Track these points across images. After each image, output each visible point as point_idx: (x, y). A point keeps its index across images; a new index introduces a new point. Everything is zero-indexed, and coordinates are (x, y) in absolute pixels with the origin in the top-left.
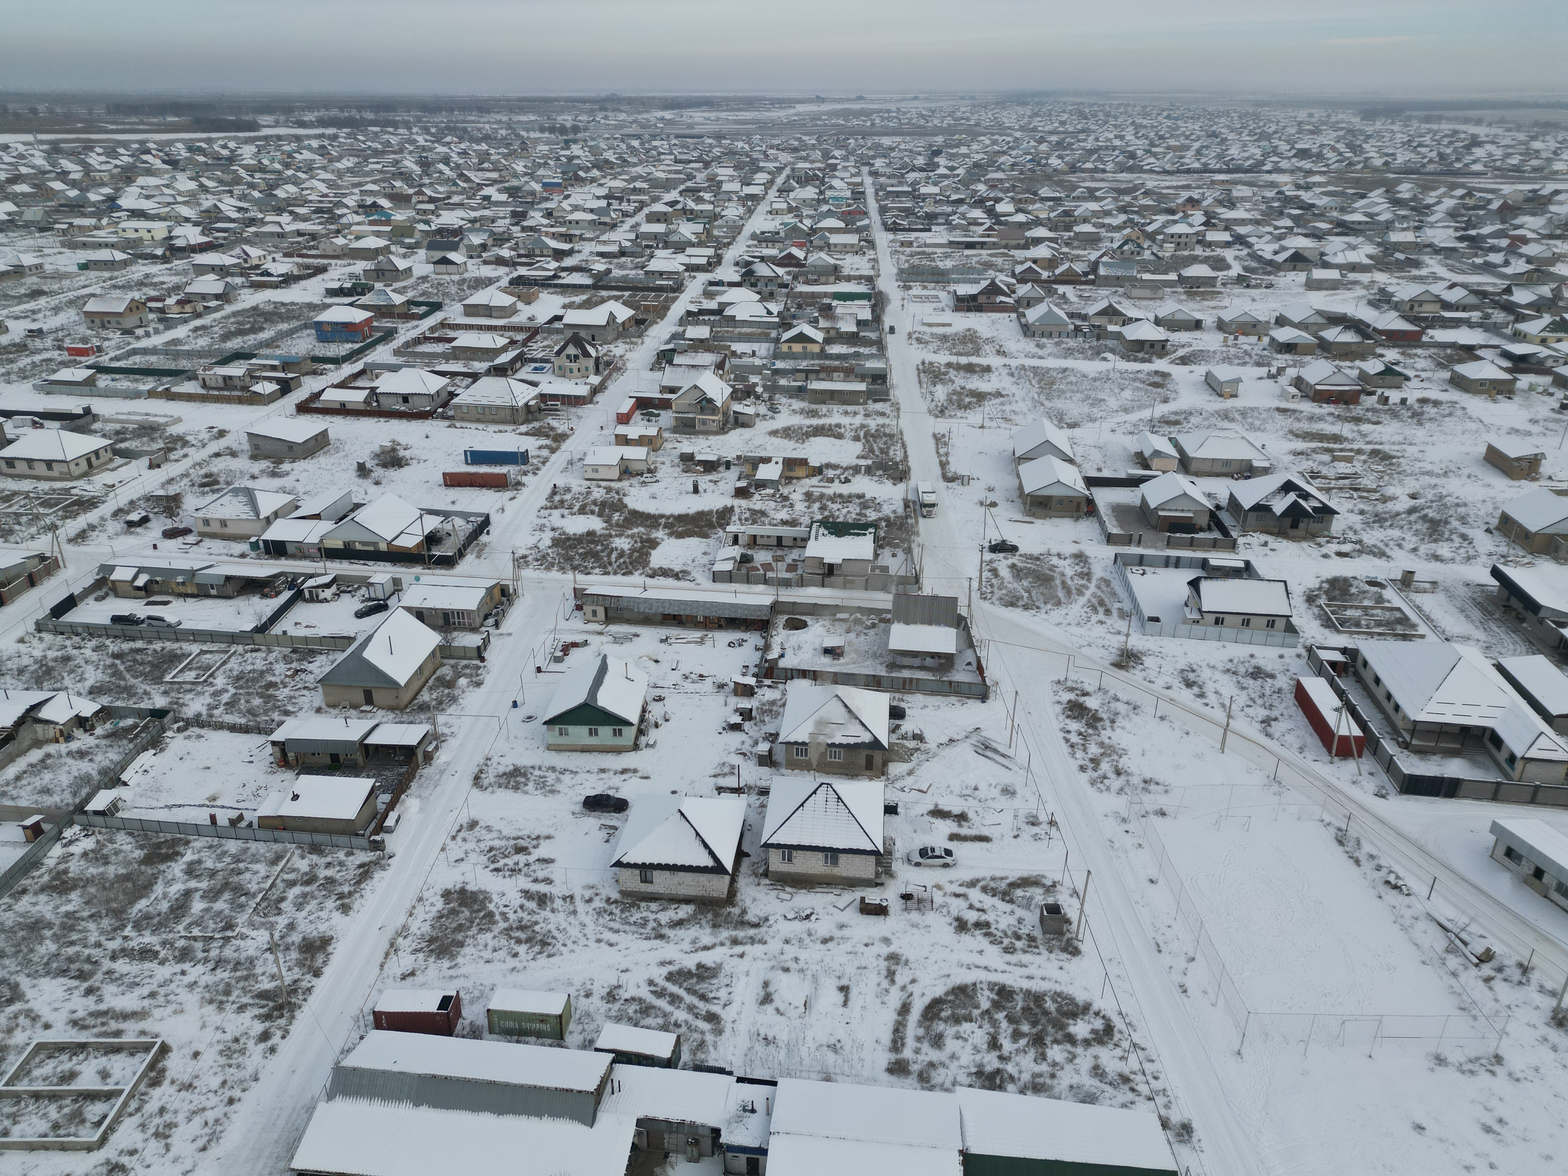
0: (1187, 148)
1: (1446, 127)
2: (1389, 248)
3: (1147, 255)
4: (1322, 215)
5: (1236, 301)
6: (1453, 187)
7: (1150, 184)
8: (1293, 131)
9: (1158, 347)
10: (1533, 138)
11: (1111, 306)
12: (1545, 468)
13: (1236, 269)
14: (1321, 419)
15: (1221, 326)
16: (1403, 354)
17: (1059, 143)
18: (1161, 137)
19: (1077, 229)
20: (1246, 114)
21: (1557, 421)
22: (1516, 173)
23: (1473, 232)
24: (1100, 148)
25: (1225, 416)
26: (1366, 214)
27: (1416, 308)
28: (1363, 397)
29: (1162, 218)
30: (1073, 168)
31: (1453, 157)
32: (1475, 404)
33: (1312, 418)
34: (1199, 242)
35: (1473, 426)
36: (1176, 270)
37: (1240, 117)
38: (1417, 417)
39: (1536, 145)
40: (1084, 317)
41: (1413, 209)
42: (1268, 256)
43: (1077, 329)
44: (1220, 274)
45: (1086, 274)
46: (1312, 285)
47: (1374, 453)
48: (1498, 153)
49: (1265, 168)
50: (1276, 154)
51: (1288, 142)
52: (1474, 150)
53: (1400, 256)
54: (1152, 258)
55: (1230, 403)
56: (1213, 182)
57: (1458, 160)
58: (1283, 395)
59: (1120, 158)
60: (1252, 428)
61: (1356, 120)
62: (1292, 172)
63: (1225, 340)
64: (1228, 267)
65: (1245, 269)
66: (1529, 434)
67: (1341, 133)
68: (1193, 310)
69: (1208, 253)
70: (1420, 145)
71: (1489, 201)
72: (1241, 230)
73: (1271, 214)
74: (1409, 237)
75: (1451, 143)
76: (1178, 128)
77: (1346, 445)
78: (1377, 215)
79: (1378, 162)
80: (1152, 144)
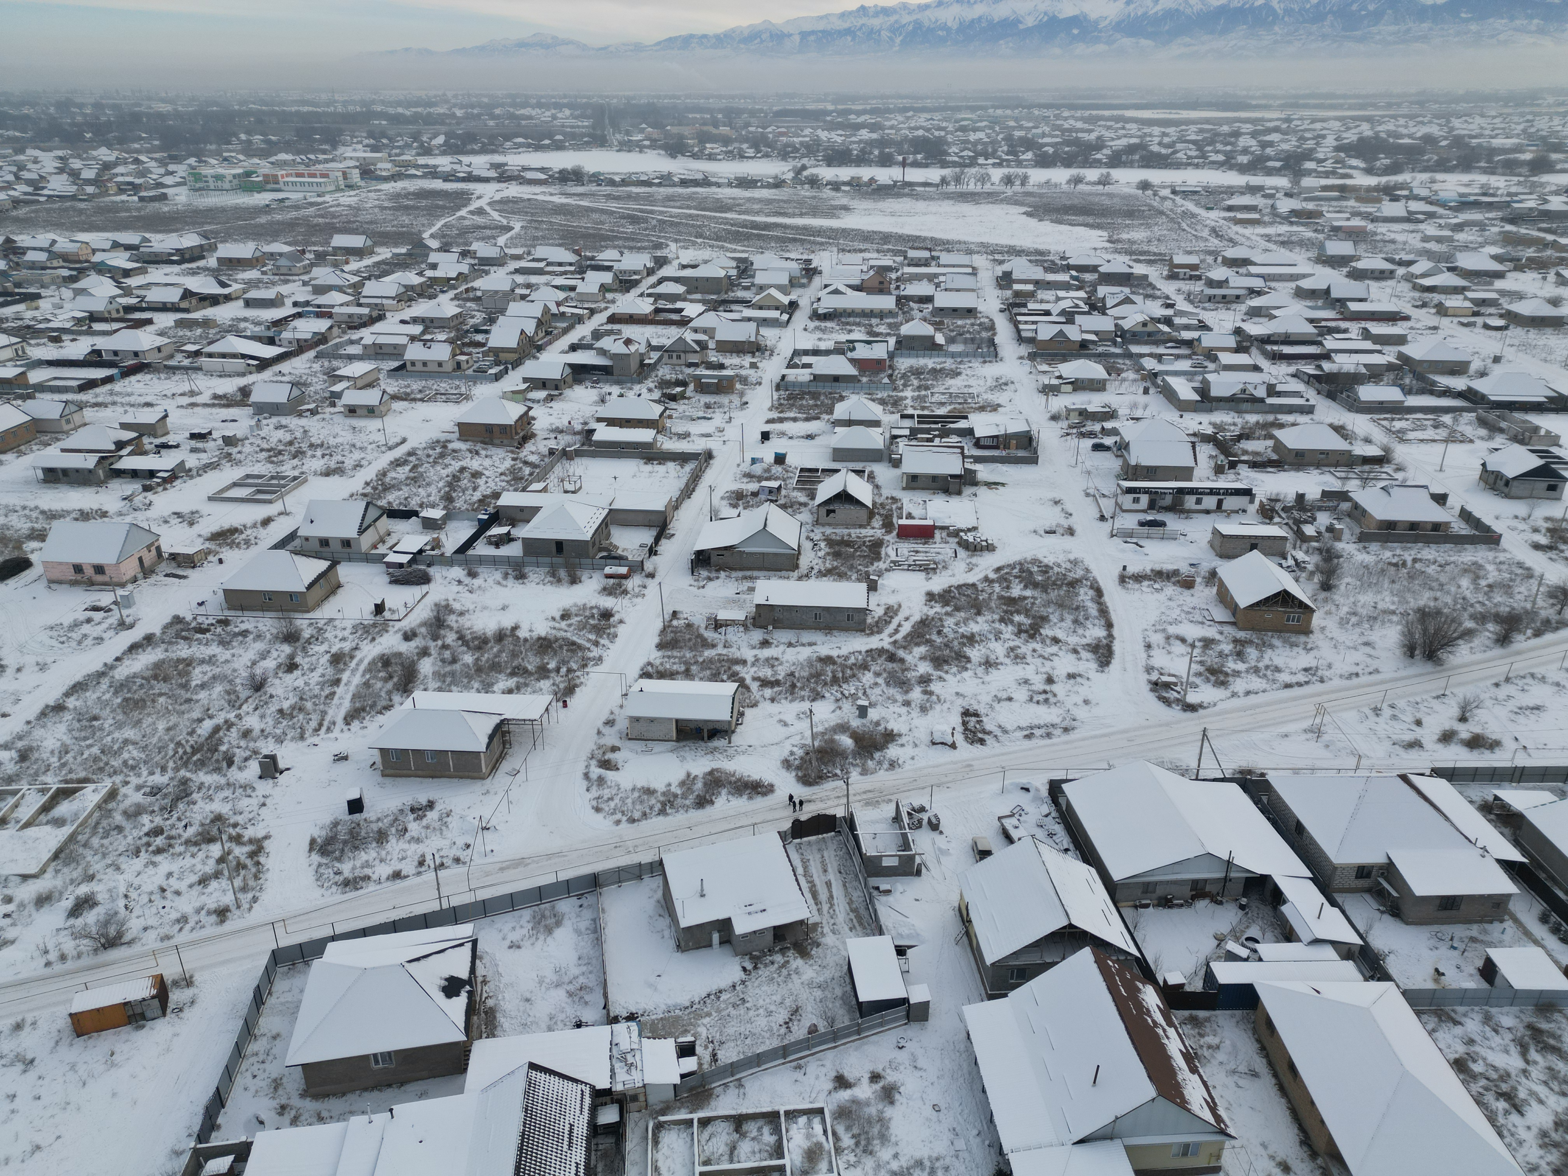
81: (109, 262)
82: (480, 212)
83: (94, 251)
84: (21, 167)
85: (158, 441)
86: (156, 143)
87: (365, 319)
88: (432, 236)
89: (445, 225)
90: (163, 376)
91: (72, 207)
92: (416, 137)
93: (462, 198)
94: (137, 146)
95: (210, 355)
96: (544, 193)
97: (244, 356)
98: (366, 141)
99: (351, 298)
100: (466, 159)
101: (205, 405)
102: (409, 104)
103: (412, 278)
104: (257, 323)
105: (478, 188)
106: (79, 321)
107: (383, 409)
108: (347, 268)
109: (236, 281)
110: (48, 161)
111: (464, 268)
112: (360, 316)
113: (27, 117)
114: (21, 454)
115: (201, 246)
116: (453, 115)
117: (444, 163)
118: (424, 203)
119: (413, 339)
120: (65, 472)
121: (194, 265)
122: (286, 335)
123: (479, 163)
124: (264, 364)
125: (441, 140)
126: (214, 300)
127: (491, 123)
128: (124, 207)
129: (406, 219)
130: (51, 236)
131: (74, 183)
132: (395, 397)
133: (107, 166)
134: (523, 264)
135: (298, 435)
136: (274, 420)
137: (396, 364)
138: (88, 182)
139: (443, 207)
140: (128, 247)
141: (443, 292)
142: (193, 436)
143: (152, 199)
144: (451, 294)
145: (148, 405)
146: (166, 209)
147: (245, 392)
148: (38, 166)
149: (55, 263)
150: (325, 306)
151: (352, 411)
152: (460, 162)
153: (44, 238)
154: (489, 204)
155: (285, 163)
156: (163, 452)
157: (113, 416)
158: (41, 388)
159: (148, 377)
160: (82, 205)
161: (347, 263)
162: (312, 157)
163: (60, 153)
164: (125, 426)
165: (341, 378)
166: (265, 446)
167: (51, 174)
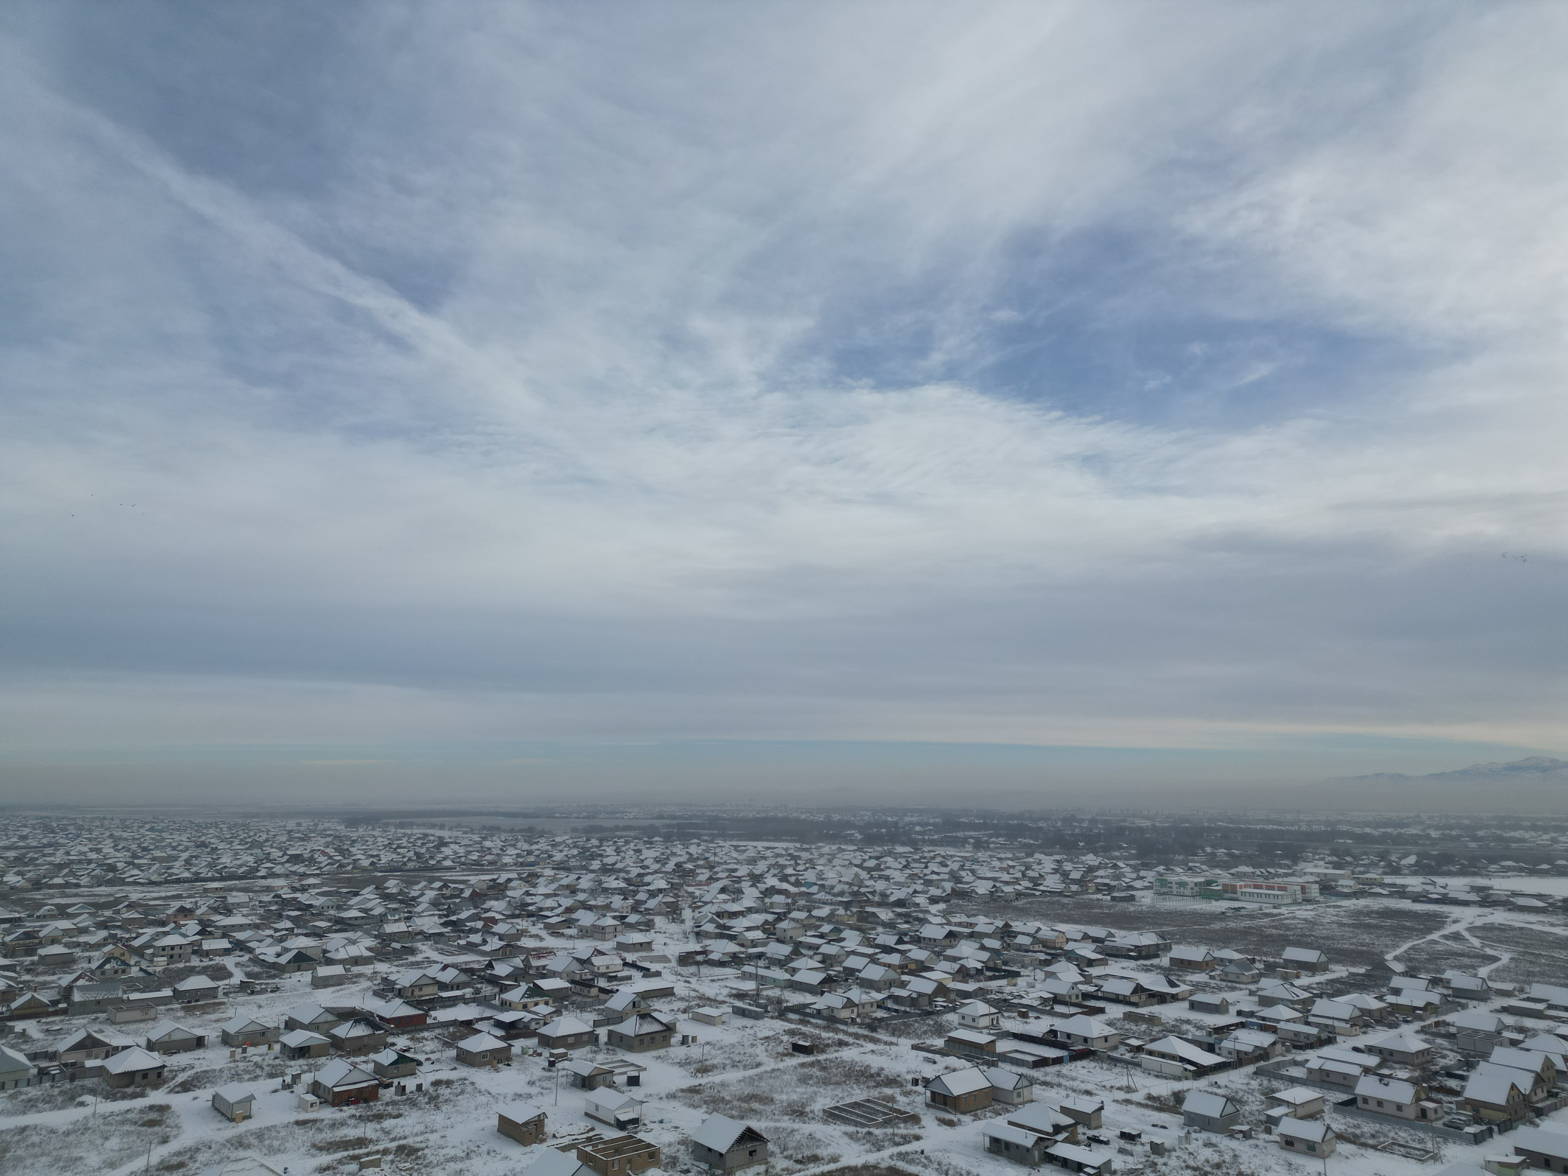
0: (176, 858)
1: (418, 831)
2: (386, 939)
3: (134, 972)
4: (320, 914)
5: (241, 1010)
6: (431, 880)
7: (134, 897)
8: (284, 839)
9: (152, 1077)
10: (484, 839)
11: (89, 1036)
12: (550, 1127)
13: (238, 977)
14: (343, 1124)
15: (226, 1039)
16: (412, 1039)
17: (16, 859)
18: (145, 849)
19: (42, 952)
20: (236, 825)
21: (549, 1078)
22: (477, 867)
23: (454, 918)
24: (72, 862)
25: (239, 1143)
26: (361, 910)
27: (417, 993)
28: (381, 1091)
29: (150, 931)
30: (37, 885)
31: (428, 856)
32: (482, 1077)
33: (334, 1125)
34: (195, 952)
35: (483, 1099)
36: (170, 984)
37: (230, 828)
38: (434, 1100)
39: (488, 844)
40: (52, 1056)
41: (401, 902)
42: (271, 959)
43: (43, 1073)
44: (220, 983)
45: (55, 1003)
46: (319, 983)
47: (400, 1149)
48: (461, 851)
49: (259, 874)
50: (270, 861)
51: (280, 849)
52: (443, 849)
53: (397, 945)
54: (141, 974)
55: (243, 1127)
56: (206, 890)
57: (432, 858)
58: (302, 1105)
59: (98, 872)
60: (272, 1151)
61: (340, 827)
62: (286, 876)
63: (233, 1054)
64: (230, 975)
65: (248, 975)
66: (530, 1096)
67: (330, 839)
68: (193, 1026)
69: (206, 962)
70: (399, 847)
71: (462, 890)
72: (240, 936)
73: (269, 918)
74: (402, 927)
75: (423, 844)
76: (164, 839)
77: (372, 1148)
78: (371, 910)
79: (365, 863)
80: (135, 856)
81: (1079, 952)
82: (1456, 937)
83: (1068, 940)
84: (1028, 867)
85: (1091, 1133)
86: (1134, 852)
87: (1312, 1040)
88: (1396, 958)
89: (1412, 948)
90: (1105, 1066)
91: (1058, 901)
92: (1383, 856)
93: (1435, 921)
94: (1117, 854)
95: (1151, 1053)
96: (1539, 922)
97: (1182, 1060)
98: (1330, 858)
99: (1298, 1015)
100: (1440, 881)
101: (1139, 1104)
102: (1378, 825)
103: (1370, 1002)
104: (1199, 1028)
105: (1455, 911)
106: (1044, 1001)
107: (1324, 1147)
108: (1297, 982)
109: (1184, 982)
110: (1048, 863)
111: (1434, 997)
112: (1308, 1036)
113: (1041, 828)
114: (977, 1118)
115: (1158, 945)
116: (1428, 837)
117: (1414, 883)
118: (1388, 922)
119: (1367, 1070)
120: (1008, 1145)
121: (1148, 962)
122: (1227, 1044)
123: (1457, 885)
124: (1201, 1071)
125: (1412, 860)
126: (1161, 998)
127: (1473, 845)
128: (1098, 904)
129: (1366, 938)
130: (1038, 924)
131: (1063, 882)
132: (1341, 1137)
133: (1091, 869)
134: (1513, 1002)
135: (1228, 1158)
136: (1204, 1135)
137: (1344, 1097)
138: (1074, 882)
139: (1411, 929)
140: (1095, 940)
141: (1407, 1022)
142: (1124, 1136)
143: (1122, 899)
144: (1417, 1025)
145: (1088, 1093)
146: (1132, 909)
147: (1179, 1097)
148: (1040, 867)
149: (1036, 948)
150: (1270, 1020)
151: (1289, 1143)
152: (1434, 884)
153: (1031, 926)
154: (1468, 929)
155: (1245, 874)
156: (1094, 1145)
157: (1055, 1097)
158: (1004, 1058)
159: (1093, 1064)
160: (1066, 900)
161: (1298, 977)
162: (1272, 870)
163: (1058, 857)
164: (1065, 1111)
165: (1281, 1102)
166: (1191, 1163)
167: (1047, 873)
